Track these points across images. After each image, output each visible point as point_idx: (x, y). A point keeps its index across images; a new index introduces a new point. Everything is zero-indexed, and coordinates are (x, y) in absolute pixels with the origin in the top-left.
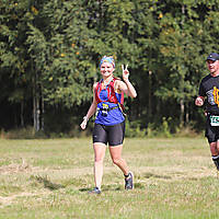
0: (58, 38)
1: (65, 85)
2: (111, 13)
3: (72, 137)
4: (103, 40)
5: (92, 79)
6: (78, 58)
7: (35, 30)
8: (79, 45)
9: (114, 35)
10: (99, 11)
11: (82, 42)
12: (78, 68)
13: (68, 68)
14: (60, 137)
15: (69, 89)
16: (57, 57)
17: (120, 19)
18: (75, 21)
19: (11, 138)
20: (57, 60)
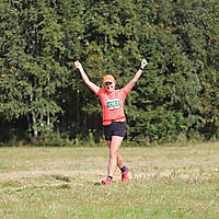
1: (6, 101)
2: (45, 41)
3: (11, 146)
4: (38, 63)
5: (29, 96)
8: (17, 67)
9: (47, 60)
10: (35, 39)
13: (7, 87)
15: (9, 105)
17: (52, 46)
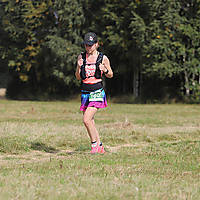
0: (156, 23)
6: (171, 39)
7: (137, 17)
11: (175, 27)
12: (170, 47)
14: (154, 103)
16: (154, 38)
18: (170, 9)
19: (115, 102)
20: (154, 41)
